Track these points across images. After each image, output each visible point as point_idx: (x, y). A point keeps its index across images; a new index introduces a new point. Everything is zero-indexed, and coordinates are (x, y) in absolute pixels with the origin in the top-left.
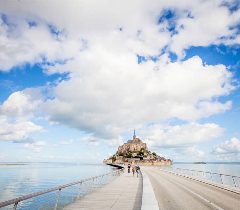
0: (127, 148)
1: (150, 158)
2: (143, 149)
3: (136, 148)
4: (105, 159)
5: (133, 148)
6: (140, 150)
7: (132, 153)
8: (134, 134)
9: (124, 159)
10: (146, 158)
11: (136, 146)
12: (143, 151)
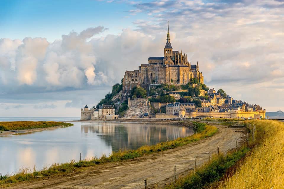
0: (150, 76)
1: (218, 103)
2: (193, 81)
3: (175, 78)
4: (86, 107)
5: (167, 78)
6: (186, 83)
7: (167, 90)
8: (168, 39)
9: (152, 105)
10: (208, 104)
11: (175, 72)
12: (194, 85)
